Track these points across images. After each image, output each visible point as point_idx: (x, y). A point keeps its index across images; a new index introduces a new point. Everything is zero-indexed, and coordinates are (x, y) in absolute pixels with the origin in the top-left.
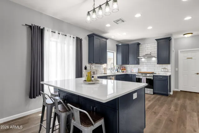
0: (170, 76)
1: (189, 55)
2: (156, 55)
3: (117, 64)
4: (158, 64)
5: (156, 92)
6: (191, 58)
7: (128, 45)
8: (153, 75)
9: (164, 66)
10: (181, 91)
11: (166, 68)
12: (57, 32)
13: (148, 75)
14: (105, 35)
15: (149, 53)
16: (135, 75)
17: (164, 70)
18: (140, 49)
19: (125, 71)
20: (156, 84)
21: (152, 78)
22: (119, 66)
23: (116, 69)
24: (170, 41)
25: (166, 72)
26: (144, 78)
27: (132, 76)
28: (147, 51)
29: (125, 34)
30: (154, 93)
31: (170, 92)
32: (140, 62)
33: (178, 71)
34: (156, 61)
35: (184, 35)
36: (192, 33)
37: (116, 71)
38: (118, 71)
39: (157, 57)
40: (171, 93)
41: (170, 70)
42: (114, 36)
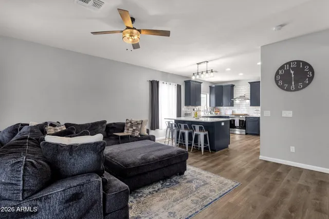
2: (248, 96)
3: (210, 106)
4: (251, 106)
5: (248, 132)
7: (222, 86)
8: (245, 116)
12: (165, 83)
13: (241, 116)
15: (243, 95)
17: (257, 112)
18: (234, 91)
19: (218, 113)
20: (249, 125)
21: (244, 119)
22: (212, 108)
23: (209, 111)
26: (237, 119)
28: (241, 93)
30: (246, 134)
32: (234, 103)
34: (250, 103)
38: (211, 113)
39: (250, 99)
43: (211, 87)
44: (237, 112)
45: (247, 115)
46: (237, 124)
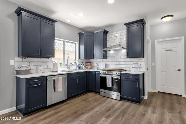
0: (144, 74)
1: (169, 46)
2: (125, 46)
3: (80, 59)
4: (127, 57)
5: (124, 97)
6: (171, 50)
7: (93, 33)
8: (120, 72)
9: (136, 60)
10: (158, 92)
11: (139, 63)
13: (114, 73)
14: (53, 17)
15: (118, 43)
16: (99, 73)
17: (136, 66)
18: (108, 39)
19: (89, 67)
20: (126, 85)
21: (119, 77)
23: (77, 65)
24: (143, 26)
25: (138, 69)
26: (109, 77)
27: (96, 74)
28: (116, 41)
29: (81, 15)
30: (122, 99)
31: (144, 96)
32: (108, 55)
33: (155, 67)
34: (126, 54)
35: (162, 18)
36: (172, 16)
37: (78, 68)
38: (79, 68)
39: (126, 48)
40: (146, 97)
41: (143, 66)
42: (70, 20)
43: (80, 34)
44: (112, 66)
45: (122, 70)
46: (109, 84)
